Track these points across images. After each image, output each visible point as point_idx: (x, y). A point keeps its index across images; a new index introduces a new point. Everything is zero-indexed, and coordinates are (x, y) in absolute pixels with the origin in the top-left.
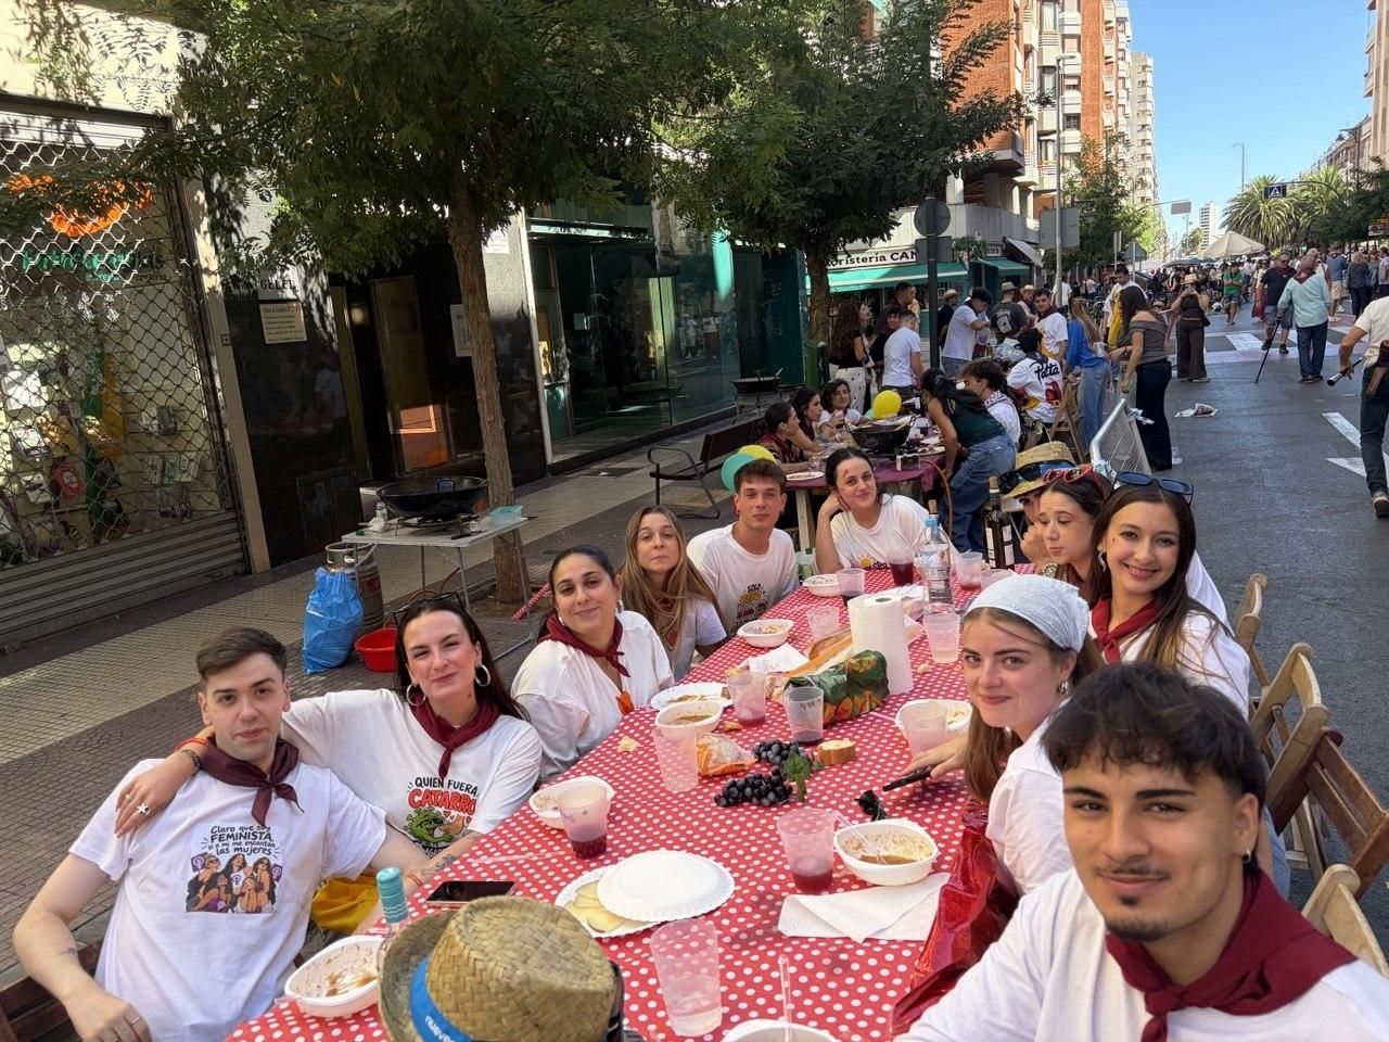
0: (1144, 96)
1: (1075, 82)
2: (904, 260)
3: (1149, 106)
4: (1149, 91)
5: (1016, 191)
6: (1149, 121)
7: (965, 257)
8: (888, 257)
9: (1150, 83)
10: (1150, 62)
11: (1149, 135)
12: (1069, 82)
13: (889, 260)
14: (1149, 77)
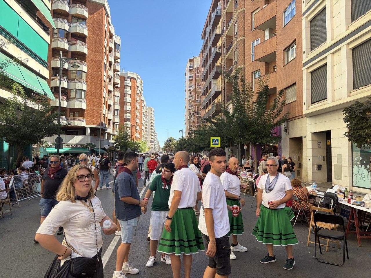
0: (152, 116)
1: (129, 112)
2: (74, 147)
3: (153, 118)
4: (153, 115)
5: (106, 134)
6: (153, 121)
7: (89, 148)
8: (70, 146)
9: (153, 113)
10: (153, 109)
11: (153, 125)
12: (128, 112)
13: (71, 146)
14: (153, 112)
